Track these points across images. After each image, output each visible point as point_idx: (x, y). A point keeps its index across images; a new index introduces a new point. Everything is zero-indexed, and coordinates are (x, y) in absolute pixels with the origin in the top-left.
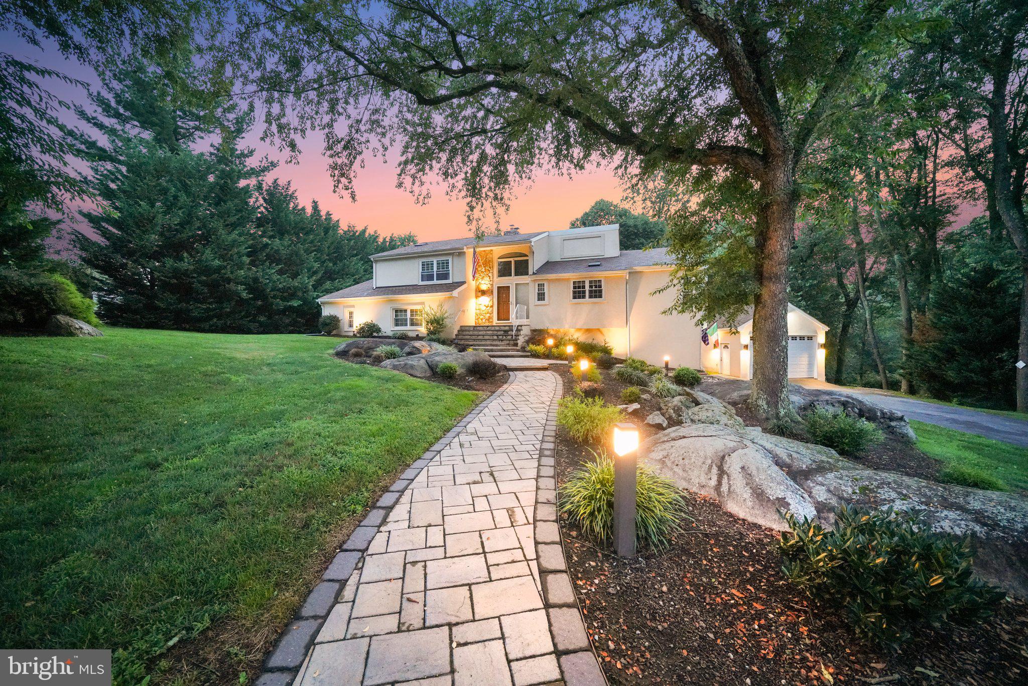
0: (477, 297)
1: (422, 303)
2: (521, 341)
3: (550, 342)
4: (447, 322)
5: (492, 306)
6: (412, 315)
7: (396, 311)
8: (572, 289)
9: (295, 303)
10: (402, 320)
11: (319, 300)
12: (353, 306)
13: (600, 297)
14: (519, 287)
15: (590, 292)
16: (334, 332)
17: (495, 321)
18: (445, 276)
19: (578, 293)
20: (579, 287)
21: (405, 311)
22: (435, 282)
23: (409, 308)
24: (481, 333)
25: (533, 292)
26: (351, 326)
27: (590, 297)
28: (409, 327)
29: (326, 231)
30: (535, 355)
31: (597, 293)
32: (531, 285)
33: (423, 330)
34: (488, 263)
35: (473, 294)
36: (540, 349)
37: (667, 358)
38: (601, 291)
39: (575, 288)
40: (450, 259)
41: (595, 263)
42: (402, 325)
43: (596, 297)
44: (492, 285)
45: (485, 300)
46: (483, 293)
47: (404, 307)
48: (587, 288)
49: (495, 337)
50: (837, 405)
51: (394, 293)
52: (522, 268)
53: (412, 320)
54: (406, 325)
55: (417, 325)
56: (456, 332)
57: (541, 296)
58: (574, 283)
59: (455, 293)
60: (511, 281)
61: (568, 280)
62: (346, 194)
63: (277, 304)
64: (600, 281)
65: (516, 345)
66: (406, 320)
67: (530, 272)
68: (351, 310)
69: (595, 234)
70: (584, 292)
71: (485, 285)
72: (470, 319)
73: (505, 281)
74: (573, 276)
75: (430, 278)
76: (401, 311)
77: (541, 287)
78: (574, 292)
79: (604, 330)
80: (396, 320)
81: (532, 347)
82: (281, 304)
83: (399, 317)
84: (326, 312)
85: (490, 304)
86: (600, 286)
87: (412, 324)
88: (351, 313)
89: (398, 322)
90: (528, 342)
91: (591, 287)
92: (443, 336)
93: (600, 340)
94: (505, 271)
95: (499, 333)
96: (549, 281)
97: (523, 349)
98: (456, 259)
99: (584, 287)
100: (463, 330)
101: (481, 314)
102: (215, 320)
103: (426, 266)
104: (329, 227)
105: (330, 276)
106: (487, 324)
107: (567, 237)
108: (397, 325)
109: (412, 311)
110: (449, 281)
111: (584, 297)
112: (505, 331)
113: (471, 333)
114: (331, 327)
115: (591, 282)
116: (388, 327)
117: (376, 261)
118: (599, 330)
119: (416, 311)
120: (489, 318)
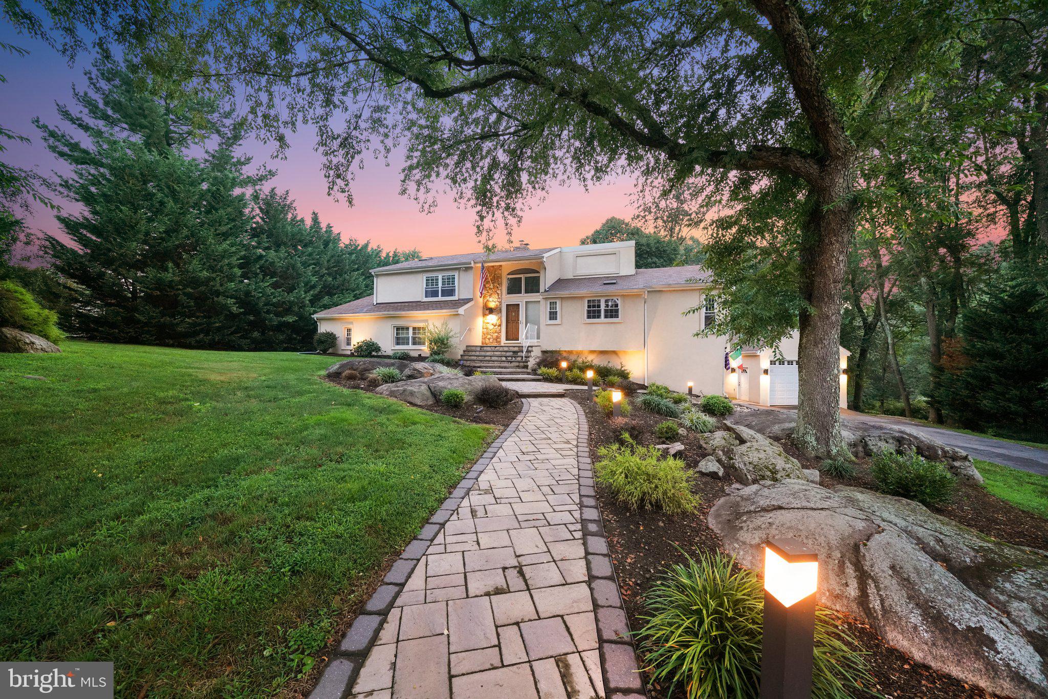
0: (484, 315)
1: (426, 321)
2: (532, 363)
3: (564, 365)
4: (453, 341)
5: (500, 325)
6: (414, 333)
7: (398, 329)
8: (586, 308)
9: (290, 319)
10: (403, 338)
11: (315, 316)
12: (352, 323)
13: (617, 317)
14: (531, 306)
15: (606, 311)
16: (330, 351)
17: (503, 342)
18: (451, 292)
19: (593, 313)
20: (594, 306)
21: (407, 329)
22: (440, 298)
23: (411, 326)
24: (488, 354)
25: (544, 311)
26: (349, 344)
27: (606, 317)
28: (411, 346)
29: (326, 244)
30: (548, 379)
31: (612, 313)
32: (543, 302)
33: (425, 350)
34: (497, 279)
35: (480, 312)
36: (553, 372)
37: (690, 384)
38: (617, 311)
39: (589, 306)
40: (456, 274)
41: (610, 281)
42: (403, 344)
43: (612, 317)
44: (500, 302)
45: (492, 319)
46: (492, 311)
47: (406, 325)
48: (603, 307)
49: (504, 359)
50: (891, 441)
51: (396, 309)
52: (533, 286)
53: (414, 338)
54: (408, 344)
55: (420, 343)
56: (462, 353)
57: (553, 316)
58: (589, 301)
59: (461, 311)
60: (521, 299)
61: (582, 298)
62: (342, 197)
63: (271, 320)
64: (617, 300)
65: (526, 367)
66: (408, 338)
67: (542, 290)
68: (350, 326)
69: (610, 251)
70: (599, 312)
71: (493, 303)
72: (477, 340)
73: (514, 299)
74: (587, 293)
75: (435, 294)
76: (403, 329)
77: (553, 304)
78: (589, 312)
79: (621, 353)
80: (398, 339)
81: (544, 370)
82: (276, 320)
83: (401, 335)
84: (323, 328)
85: (499, 322)
86: (617, 305)
87: (414, 343)
88: (349, 330)
89: (398, 341)
90: (539, 364)
91: (607, 306)
92: (447, 356)
93: (615, 363)
94: (514, 288)
95: (508, 354)
96: (562, 298)
97: (534, 371)
98: (462, 273)
99: (599, 306)
100: (469, 350)
101: (488, 333)
102: (201, 336)
103: (431, 281)
104: (329, 240)
105: (329, 291)
106: (495, 344)
107: (580, 253)
108: (398, 344)
109: (414, 329)
110: (455, 298)
111: (599, 317)
112: (514, 352)
113: (478, 353)
114: (328, 344)
115: (607, 301)
116: (388, 346)
117: (377, 276)
118: (616, 352)
119: (419, 329)
120: (498, 337)
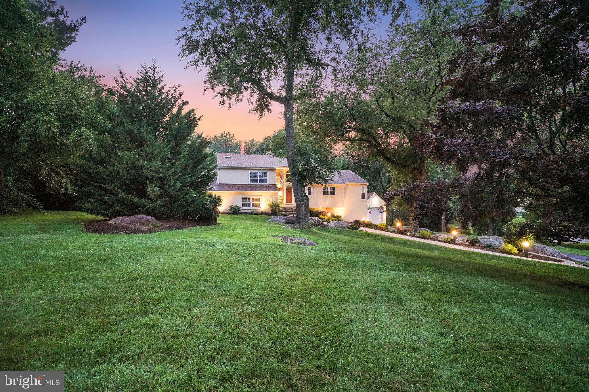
1: (260, 196)
3: (329, 215)
6: (253, 201)
7: (243, 199)
8: (323, 190)
10: (246, 204)
13: (334, 194)
15: (330, 192)
17: (285, 203)
18: (265, 181)
19: (325, 193)
20: (326, 190)
21: (249, 199)
22: (258, 183)
23: (251, 198)
24: (289, 210)
27: (330, 194)
28: (251, 208)
31: (333, 193)
36: (325, 217)
38: (334, 192)
40: (267, 172)
44: (283, 186)
45: (280, 193)
46: (279, 189)
47: (248, 197)
48: (329, 190)
51: (242, 189)
53: (253, 204)
54: (249, 206)
55: (256, 206)
57: (310, 193)
58: (324, 188)
64: (334, 188)
66: (249, 204)
70: (328, 192)
71: (279, 185)
74: (323, 185)
75: (256, 181)
76: (246, 199)
77: (310, 188)
79: (334, 208)
83: (246, 202)
85: (282, 195)
86: (334, 190)
87: (253, 206)
89: (244, 205)
91: (331, 190)
96: (313, 186)
98: (270, 172)
103: (253, 175)
106: (282, 205)
109: (253, 199)
110: (267, 183)
115: (331, 188)
117: (220, 169)
119: (256, 199)
120: (282, 202)
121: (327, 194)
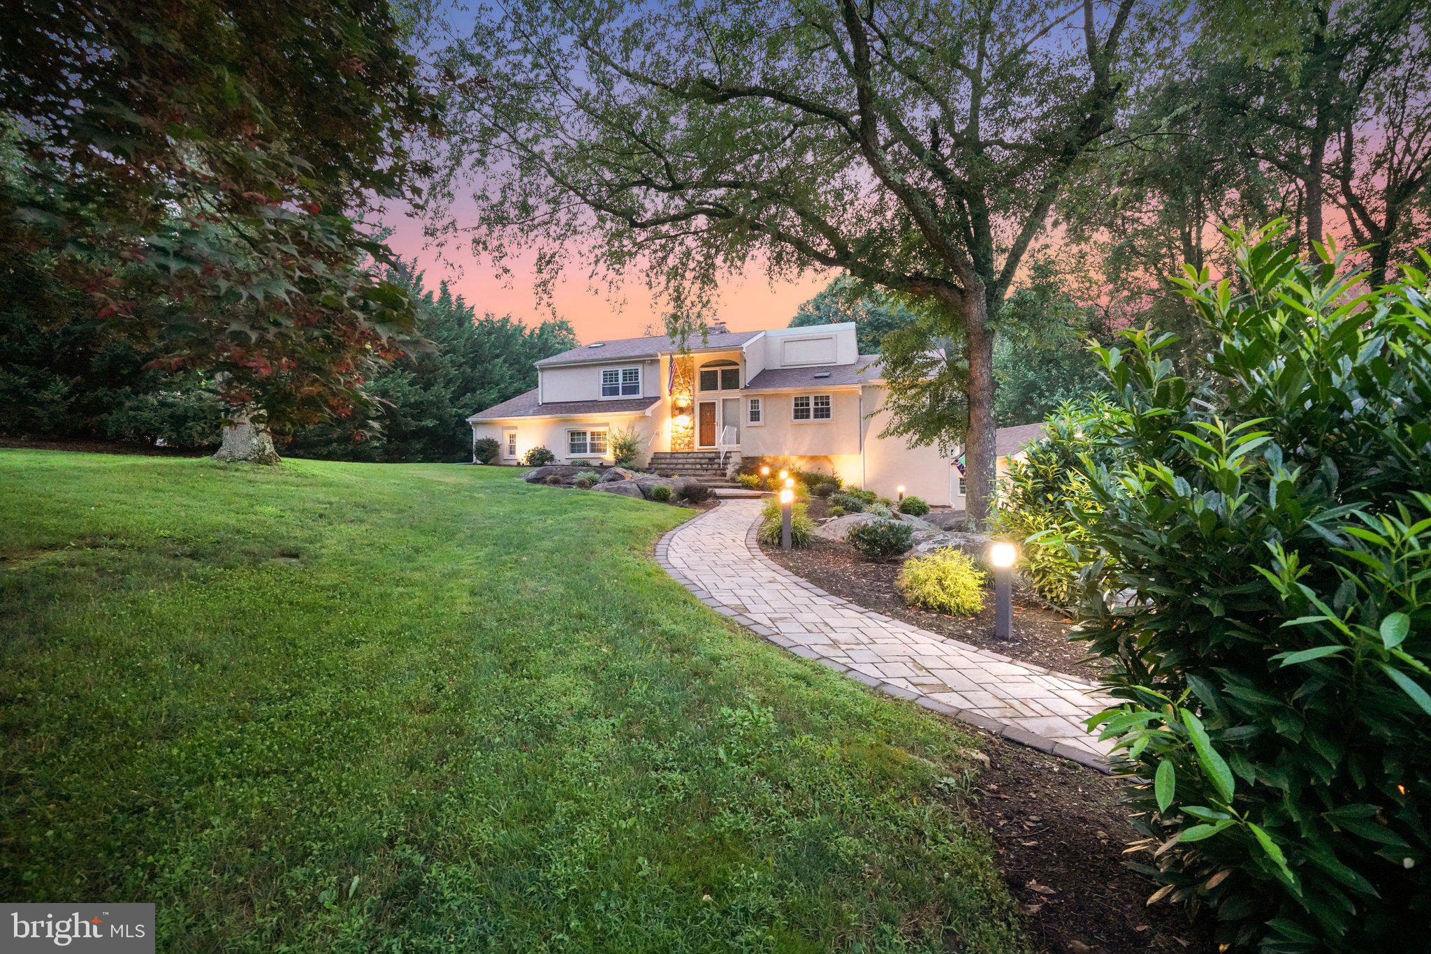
0: (673, 416)
1: (607, 424)
2: (730, 471)
3: (765, 471)
4: (639, 447)
5: (692, 428)
6: (593, 439)
7: (573, 434)
8: (793, 407)
9: (430, 423)
10: (579, 445)
11: (470, 420)
12: (516, 428)
13: (828, 416)
14: (729, 404)
15: (816, 410)
16: (491, 461)
17: (697, 447)
18: (634, 390)
20: (802, 404)
21: (584, 434)
22: (621, 397)
23: (589, 430)
24: (680, 461)
25: (745, 409)
26: (512, 451)
27: (816, 417)
28: (588, 454)
30: (747, 486)
31: (823, 411)
32: (743, 401)
33: (609, 456)
34: (687, 372)
35: (668, 412)
36: (753, 479)
37: (901, 489)
38: (828, 410)
39: (796, 405)
40: (640, 368)
41: (824, 373)
42: (579, 451)
43: (822, 417)
44: (693, 401)
45: (685, 420)
46: (682, 410)
47: (583, 429)
48: (812, 406)
49: (698, 466)
51: (569, 411)
52: (731, 380)
53: (593, 445)
54: (585, 451)
55: (599, 451)
56: (649, 460)
57: (755, 416)
58: (796, 399)
59: (648, 412)
60: (717, 396)
61: (787, 396)
63: (406, 425)
64: (828, 397)
65: (725, 475)
66: (585, 445)
67: (742, 385)
68: (513, 432)
69: (825, 335)
70: (808, 411)
71: (683, 400)
72: (665, 445)
73: (709, 396)
74: (794, 390)
75: (614, 391)
76: (579, 434)
77: (755, 403)
78: (796, 411)
80: (572, 445)
81: (743, 477)
82: (413, 424)
83: (577, 441)
84: (479, 435)
85: (691, 425)
86: (828, 404)
87: (593, 451)
88: (512, 437)
89: (574, 448)
90: (738, 472)
91: (816, 404)
92: (632, 463)
93: (827, 470)
94: (708, 382)
95: (703, 461)
96: (765, 396)
97: (733, 480)
98: (647, 368)
99: (808, 404)
100: (657, 457)
101: (678, 438)
102: (335, 445)
103: (609, 377)
104: (462, 318)
106: (687, 450)
107: (789, 337)
108: (573, 451)
109: (593, 434)
110: (639, 396)
112: (710, 459)
113: (668, 461)
114: (489, 452)
115: (816, 398)
116: (562, 455)
117: (543, 369)
118: (826, 457)
119: (599, 434)
120: (690, 442)
121: (808, 417)
